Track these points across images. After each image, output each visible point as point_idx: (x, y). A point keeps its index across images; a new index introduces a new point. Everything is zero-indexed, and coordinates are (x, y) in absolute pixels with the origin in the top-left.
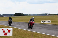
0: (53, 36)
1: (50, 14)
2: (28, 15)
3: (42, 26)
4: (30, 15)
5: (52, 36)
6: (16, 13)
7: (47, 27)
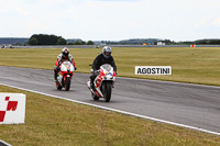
0: (182, 128)
1: (167, 42)
2: (84, 43)
3: (138, 87)
4: (90, 43)
5: (178, 127)
6: (34, 36)
7: (156, 93)
